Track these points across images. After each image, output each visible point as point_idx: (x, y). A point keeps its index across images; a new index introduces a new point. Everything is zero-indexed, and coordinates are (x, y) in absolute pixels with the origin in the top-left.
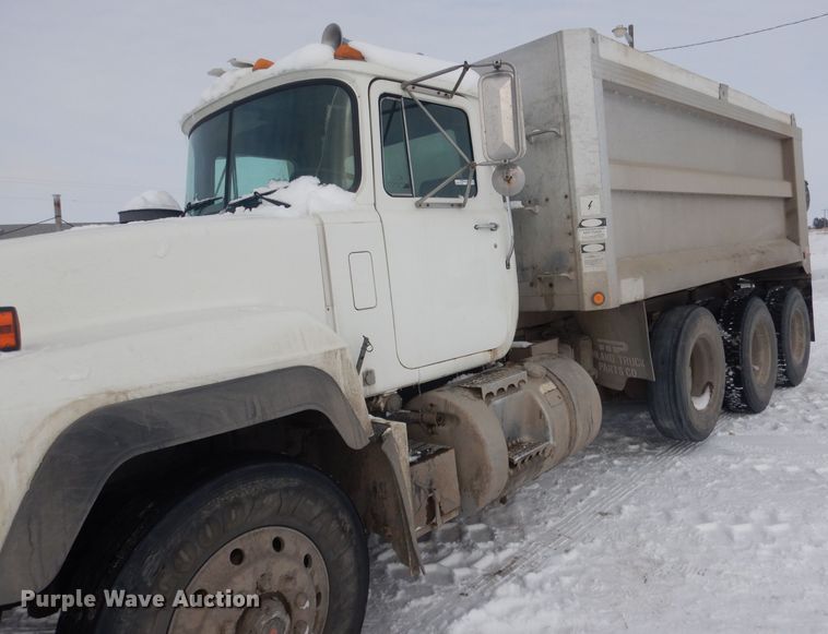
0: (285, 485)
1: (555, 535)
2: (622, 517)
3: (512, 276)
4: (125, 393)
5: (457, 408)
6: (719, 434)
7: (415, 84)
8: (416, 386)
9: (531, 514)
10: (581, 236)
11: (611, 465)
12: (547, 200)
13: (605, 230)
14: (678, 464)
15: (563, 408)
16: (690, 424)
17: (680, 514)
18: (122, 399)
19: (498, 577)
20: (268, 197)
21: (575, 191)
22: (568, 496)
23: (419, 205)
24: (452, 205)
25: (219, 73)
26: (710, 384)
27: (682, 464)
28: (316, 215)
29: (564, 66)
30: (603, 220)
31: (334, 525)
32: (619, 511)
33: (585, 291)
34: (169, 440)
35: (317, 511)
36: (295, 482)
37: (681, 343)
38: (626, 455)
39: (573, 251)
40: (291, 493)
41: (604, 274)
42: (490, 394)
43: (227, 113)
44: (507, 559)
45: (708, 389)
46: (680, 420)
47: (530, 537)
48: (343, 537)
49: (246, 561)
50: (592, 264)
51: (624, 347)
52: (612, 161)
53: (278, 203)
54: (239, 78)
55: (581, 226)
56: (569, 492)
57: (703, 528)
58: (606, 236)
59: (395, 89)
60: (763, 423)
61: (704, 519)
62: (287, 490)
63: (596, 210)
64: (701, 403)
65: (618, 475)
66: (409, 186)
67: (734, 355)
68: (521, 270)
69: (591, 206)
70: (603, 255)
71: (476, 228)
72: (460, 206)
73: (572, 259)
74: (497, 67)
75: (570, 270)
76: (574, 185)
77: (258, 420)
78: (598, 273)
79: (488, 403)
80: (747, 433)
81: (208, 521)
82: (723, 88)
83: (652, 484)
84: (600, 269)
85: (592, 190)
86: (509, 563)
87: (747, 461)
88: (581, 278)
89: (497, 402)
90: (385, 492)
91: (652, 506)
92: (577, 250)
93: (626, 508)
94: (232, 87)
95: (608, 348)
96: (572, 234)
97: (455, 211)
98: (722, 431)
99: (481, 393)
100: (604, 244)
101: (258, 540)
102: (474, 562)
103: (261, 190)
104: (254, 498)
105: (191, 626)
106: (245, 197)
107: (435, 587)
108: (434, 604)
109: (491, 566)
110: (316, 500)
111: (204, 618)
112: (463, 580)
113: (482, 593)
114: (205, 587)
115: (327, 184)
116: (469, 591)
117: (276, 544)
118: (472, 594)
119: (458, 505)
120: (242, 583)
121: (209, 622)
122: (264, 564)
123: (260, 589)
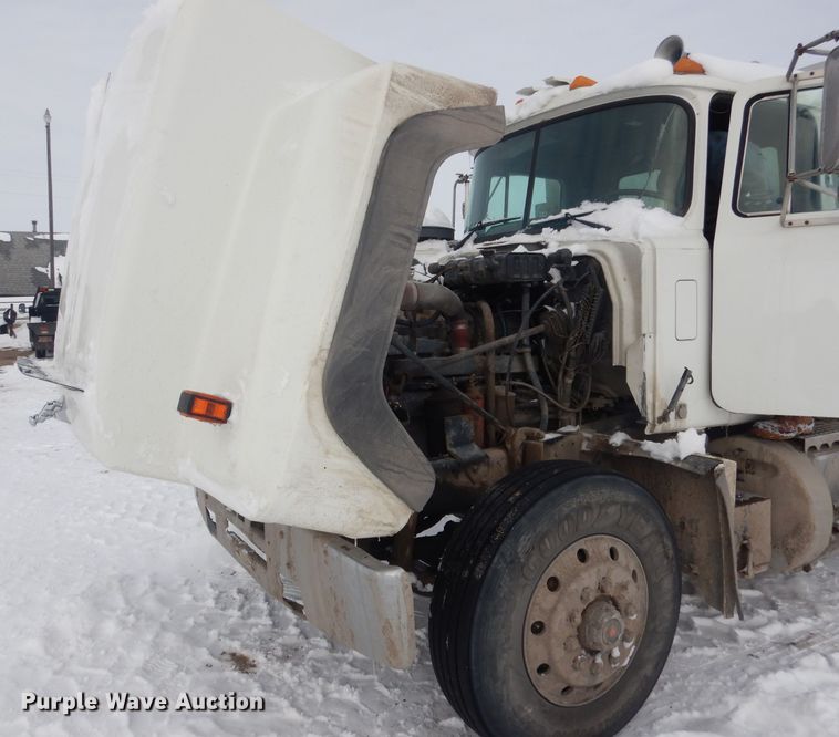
0: (624, 499)
8: (724, 427)
9: (820, 594)
19: (795, 649)
20: (581, 218)
25: (530, 92)
31: (659, 549)
35: (648, 530)
36: (633, 499)
40: (629, 508)
42: (813, 448)
43: (533, 133)
44: (800, 633)
47: (825, 617)
48: (666, 562)
49: (589, 562)
54: (554, 96)
62: (626, 504)
79: (812, 458)
81: (568, 517)
86: (803, 637)
89: (821, 458)
90: (697, 529)
94: (544, 106)
99: (803, 445)
101: (599, 546)
102: (759, 627)
103: (573, 211)
104: (601, 506)
105: (547, 605)
106: (551, 218)
107: (715, 641)
108: (720, 657)
109: (780, 636)
110: (647, 521)
111: (558, 602)
112: (748, 641)
113: (777, 660)
114: (558, 575)
115: (653, 207)
116: (758, 653)
117: (613, 553)
118: (763, 658)
119: (768, 559)
120: (589, 579)
121: (561, 607)
122: (603, 568)
123: (601, 589)
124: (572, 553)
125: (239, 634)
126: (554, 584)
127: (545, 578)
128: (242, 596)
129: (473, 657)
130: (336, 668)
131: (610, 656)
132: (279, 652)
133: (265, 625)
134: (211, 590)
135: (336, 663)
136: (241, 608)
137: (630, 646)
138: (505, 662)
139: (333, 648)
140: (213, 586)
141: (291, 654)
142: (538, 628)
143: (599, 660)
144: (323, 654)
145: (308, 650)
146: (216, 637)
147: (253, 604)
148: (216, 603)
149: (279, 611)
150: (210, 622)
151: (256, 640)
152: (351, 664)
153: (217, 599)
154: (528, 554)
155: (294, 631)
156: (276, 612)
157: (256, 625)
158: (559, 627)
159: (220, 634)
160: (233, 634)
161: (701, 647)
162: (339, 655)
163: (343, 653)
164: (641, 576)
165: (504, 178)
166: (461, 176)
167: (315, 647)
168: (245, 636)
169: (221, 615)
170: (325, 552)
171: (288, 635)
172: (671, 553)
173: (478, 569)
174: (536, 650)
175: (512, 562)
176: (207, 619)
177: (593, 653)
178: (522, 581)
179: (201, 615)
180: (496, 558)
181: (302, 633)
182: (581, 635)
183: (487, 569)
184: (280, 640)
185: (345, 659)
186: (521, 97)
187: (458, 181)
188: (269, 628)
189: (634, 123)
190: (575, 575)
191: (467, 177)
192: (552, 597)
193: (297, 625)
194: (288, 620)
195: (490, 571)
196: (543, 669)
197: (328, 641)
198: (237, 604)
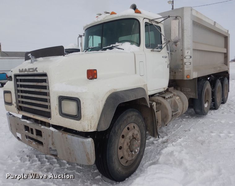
1: (175, 135)
2: (191, 132)
3: (168, 70)
4: (116, 90)
5: (160, 101)
6: (209, 114)
7: (153, 20)
8: (150, 95)
9: (167, 131)
10: (185, 60)
11: (183, 120)
12: (176, 51)
13: (191, 59)
14: (201, 120)
15: (181, 103)
16: (204, 111)
17: (206, 131)
18: (116, 91)
19: (165, 143)
20: (116, 47)
21: (184, 49)
22: (174, 127)
23: (151, 51)
24: (158, 51)
25: (100, 15)
26: (208, 101)
27: (201, 121)
28: (133, 52)
29: (184, 16)
30: (191, 56)
31: (143, 125)
32: (190, 130)
33: (185, 75)
34: (125, 100)
35: (140, 121)
36: (137, 114)
37: (203, 90)
38: (186, 118)
39: (182, 64)
41: (190, 70)
42: (167, 98)
43: (102, 25)
44: (165, 140)
45: (207, 102)
46: (202, 110)
47: (169, 135)
48: (144, 127)
49: (130, 130)
50: (187, 68)
51: (190, 90)
52: (193, 42)
53: (119, 49)
54: (107, 16)
55: (185, 58)
56: (174, 126)
57: (213, 134)
58: (191, 61)
59: (148, 21)
60: (219, 112)
61: (212, 132)
62: (136, 115)
63: (189, 54)
64: (206, 105)
65: (186, 123)
66: (149, 46)
67: (213, 94)
68: (170, 68)
69: (188, 53)
70: (190, 66)
71: (163, 57)
72: (159, 51)
73: (182, 66)
74: (176, 17)
75: (181, 69)
76: (184, 47)
77: (136, 99)
78: (188, 70)
79: (167, 100)
80: (216, 114)
81: (125, 120)
82: (215, 22)
83: (195, 125)
84: (189, 69)
85: (188, 49)
86: (166, 140)
87: (218, 120)
88: (184, 71)
89: (168, 100)
91: (197, 129)
92: (183, 64)
93: (191, 130)
94: (104, 18)
95: (185, 90)
96: (182, 60)
97: (158, 52)
98: (209, 113)
99: (165, 98)
100: (190, 63)
101: (131, 126)
102: (158, 140)
103: (114, 45)
104: (131, 116)
105: (122, 142)
106: (108, 47)
107: (150, 145)
108: (152, 148)
109: (162, 141)
110: (140, 119)
111: (124, 141)
112: (156, 143)
113: (163, 146)
114: (124, 134)
115: (133, 44)
116: (159, 146)
117: (134, 127)
118: (160, 146)
119: (161, 124)
120: (130, 134)
121: (125, 142)
122: (133, 131)
123: (133, 136)
124: (126, 128)
125: (31, 168)
126: (123, 137)
127: (121, 135)
128: (29, 157)
129: (107, 158)
130: (63, 171)
131: (135, 151)
132: (45, 170)
133: (39, 164)
134: (18, 158)
135: (62, 170)
136: (29, 161)
137: (139, 148)
138: (115, 158)
139: (61, 166)
140: (18, 156)
141: (49, 170)
142: (121, 148)
143: (133, 153)
144: (59, 168)
145: (54, 168)
146: (24, 171)
147: (33, 159)
148: (21, 161)
149: (41, 159)
150: (21, 167)
151: (37, 169)
152: (67, 169)
153: (21, 159)
154: (118, 130)
155: (48, 164)
156: (40, 160)
157: (36, 164)
158: (125, 147)
159: (25, 170)
160: (29, 168)
161: (148, 147)
162: (63, 167)
163: (64, 166)
164: (139, 131)
165: (92, 37)
166: (80, 35)
167: (55, 167)
168: (33, 168)
169: (23, 164)
170: (66, 138)
171: (46, 165)
172: (145, 125)
173: (107, 136)
174: (120, 154)
175: (115, 132)
176: (19, 166)
177: (132, 151)
178: (117, 137)
179: (17, 165)
180: (111, 132)
181: (50, 164)
182: (130, 147)
183: (109, 136)
184: (45, 167)
185: (65, 168)
186: (98, 16)
187: (79, 37)
188: (40, 164)
189: (123, 24)
190: (128, 134)
191: (82, 36)
192: (123, 140)
193: (48, 162)
194: (45, 161)
195: (110, 136)
196: (122, 158)
197: (59, 164)
198: (28, 160)
